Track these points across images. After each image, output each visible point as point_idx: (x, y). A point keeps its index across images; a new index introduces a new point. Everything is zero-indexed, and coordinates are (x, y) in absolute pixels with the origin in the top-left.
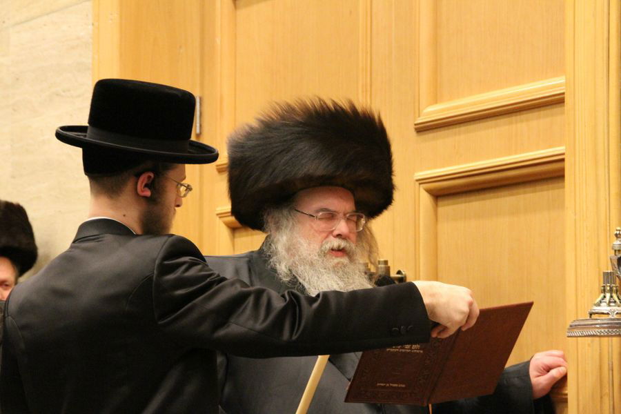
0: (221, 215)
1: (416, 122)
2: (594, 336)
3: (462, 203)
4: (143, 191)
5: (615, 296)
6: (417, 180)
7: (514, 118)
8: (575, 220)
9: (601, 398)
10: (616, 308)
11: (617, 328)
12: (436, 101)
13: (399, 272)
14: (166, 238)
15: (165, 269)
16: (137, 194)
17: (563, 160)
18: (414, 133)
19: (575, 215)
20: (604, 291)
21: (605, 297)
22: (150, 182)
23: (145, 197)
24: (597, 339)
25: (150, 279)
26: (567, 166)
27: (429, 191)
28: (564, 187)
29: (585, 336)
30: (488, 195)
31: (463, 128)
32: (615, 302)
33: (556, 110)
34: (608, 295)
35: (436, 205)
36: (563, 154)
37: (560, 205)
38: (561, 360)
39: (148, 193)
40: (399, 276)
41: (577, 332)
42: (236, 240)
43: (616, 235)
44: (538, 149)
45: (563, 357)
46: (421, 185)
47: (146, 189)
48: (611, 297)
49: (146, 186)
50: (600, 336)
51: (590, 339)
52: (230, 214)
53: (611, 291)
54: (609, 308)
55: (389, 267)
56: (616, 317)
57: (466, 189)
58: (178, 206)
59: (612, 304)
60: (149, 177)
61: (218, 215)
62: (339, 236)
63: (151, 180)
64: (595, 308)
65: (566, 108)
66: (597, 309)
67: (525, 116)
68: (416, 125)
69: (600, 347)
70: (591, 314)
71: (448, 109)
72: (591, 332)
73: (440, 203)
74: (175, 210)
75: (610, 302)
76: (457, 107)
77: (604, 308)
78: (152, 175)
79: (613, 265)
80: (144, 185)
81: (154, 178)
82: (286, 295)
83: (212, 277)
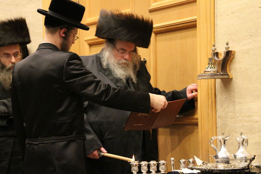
1: (149, 9)
2: (205, 79)
3: (164, 36)
4: (62, 34)
5: (212, 65)
7: (181, 7)
8: (200, 41)
9: (208, 98)
10: (213, 70)
11: (213, 76)
14: (69, 53)
16: (60, 35)
17: (196, 21)
18: (148, 12)
19: (200, 39)
20: (209, 64)
21: (209, 66)
23: (62, 37)
24: (207, 79)
25: (63, 67)
26: (198, 23)
27: (154, 32)
28: (196, 30)
29: (203, 79)
30: (173, 33)
31: (164, 11)
32: (212, 67)
33: (194, 4)
34: (210, 65)
36: (196, 19)
37: (195, 36)
38: (196, 87)
39: (64, 35)
40: (144, 60)
41: (200, 78)
42: (91, 49)
43: (213, 45)
44: (189, 17)
45: (197, 86)
47: (64, 34)
48: (211, 66)
49: (64, 33)
50: (208, 79)
51: (205, 80)
53: (211, 64)
54: (210, 70)
55: (141, 57)
56: (213, 72)
57: (165, 31)
58: (73, 43)
59: (212, 68)
60: (65, 30)
62: (125, 59)
64: (206, 70)
65: (197, 3)
66: (207, 70)
67: (184, 6)
68: (149, 10)
69: (208, 82)
70: (205, 72)
71: (159, 4)
72: (205, 78)
73: (157, 36)
75: (211, 68)
77: (209, 70)
78: (66, 30)
79: (212, 55)
80: (63, 32)
81: (67, 31)
82: (107, 85)
83: (84, 70)
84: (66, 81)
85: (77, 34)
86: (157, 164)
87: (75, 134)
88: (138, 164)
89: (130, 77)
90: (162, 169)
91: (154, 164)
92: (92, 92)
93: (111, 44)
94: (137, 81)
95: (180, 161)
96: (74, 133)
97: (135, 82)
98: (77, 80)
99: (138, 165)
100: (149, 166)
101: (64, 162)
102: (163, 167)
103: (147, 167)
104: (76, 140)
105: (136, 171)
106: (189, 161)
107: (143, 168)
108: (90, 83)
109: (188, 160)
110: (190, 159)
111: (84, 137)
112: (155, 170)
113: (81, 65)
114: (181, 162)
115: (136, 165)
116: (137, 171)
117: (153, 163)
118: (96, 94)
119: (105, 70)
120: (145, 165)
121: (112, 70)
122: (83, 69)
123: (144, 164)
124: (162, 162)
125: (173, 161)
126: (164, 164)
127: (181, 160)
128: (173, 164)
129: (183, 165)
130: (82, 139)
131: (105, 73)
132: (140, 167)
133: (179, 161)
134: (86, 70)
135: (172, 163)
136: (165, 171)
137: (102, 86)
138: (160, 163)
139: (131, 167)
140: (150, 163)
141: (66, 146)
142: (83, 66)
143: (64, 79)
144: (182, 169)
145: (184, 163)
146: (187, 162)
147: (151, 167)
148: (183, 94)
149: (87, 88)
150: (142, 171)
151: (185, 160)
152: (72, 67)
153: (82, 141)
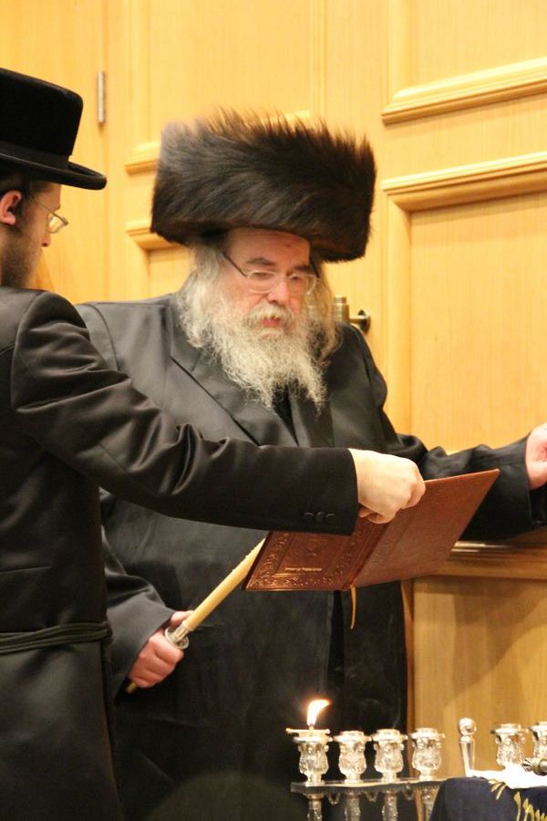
0: (133, 233)
3: (442, 221)
4: (5, 216)
6: (385, 191)
7: (511, 107)
12: (411, 82)
13: (361, 313)
14: (32, 295)
15: (32, 341)
18: (381, 126)
22: (15, 205)
23: (7, 224)
25: (8, 352)
27: (401, 205)
30: (476, 211)
31: (445, 121)
35: (410, 224)
39: (11, 219)
40: (361, 317)
42: (152, 264)
46: (390, 197)
47: (10, 213)
49: (10, 209)
52: (148, 231)
55: (348, 307)
58: (45, 245)
60: (15, 198)
61: (128, 232)
62: (274, 302)
63: (17, 202)
67: (524, 104)
68: (383, 115)
71: (427, 94)
73: (414, 222)
74: (41, 250)
76: (437, 92)
78: (19, 195)
80: (7, 207)
81: (22, 200)
82: (182, 431)
83: (94, 365)
84: (21, 410)
85: (59, 208)
86: (405, 742)
87: (69, 622)
88: (328, 744)
89: (296, 381)
90: (426, 764)
91: (392, 744)
92: (122, 457)
93: (213, 253)
94: (327, 396)
95: (498, 731)
96: (65, 615)
97: (317, 399)
98: (61, 407)
99: (327, 748)
100: (370, 752)
101: (23, 735)
102: (429, 754)
103: (363, 756)
104: (75, 646)
105: (319, 770)
106: (535, 734)
107: (348, 757)
108: (114, 422)
109: (531, 730)
110: (538, 724)
111: (106, 630)
112: (393, 768)
113: (84, 343)
114: (503, 737)
115: (319, 747)
116: (325, 772)
117: (387, 737)
118: (136, 467)
119: (197, 355)
120: (356, 746)
121: (225, 351)
122: (89, 362)
123: (351, 745)
124: (425, 735)
125: (469, 730)
126: (430, 744)
127: (499, 727)
128: (469, 745)
129: (507, 749)
130: (95, 641)
131: (193, 369)
132: (334, 752)
133: (493, 732)
134: (103, 364)
135: (466, 739)
136: (435, 773)
137: (163, 436)
138: (415, 741)
139: (299, 754)
140: (376, 738)
141: (35, 668)
142: (92, 346)
143: (13, 399)
144: (505, 763)
145: (515, 739)
146: (525, 735)
147: (377, 756)
148: (510, 465)
149: (104, 442)
150: (343, 771)
151: (516, 727)
152: (44, 351)
153: (96, 648)
